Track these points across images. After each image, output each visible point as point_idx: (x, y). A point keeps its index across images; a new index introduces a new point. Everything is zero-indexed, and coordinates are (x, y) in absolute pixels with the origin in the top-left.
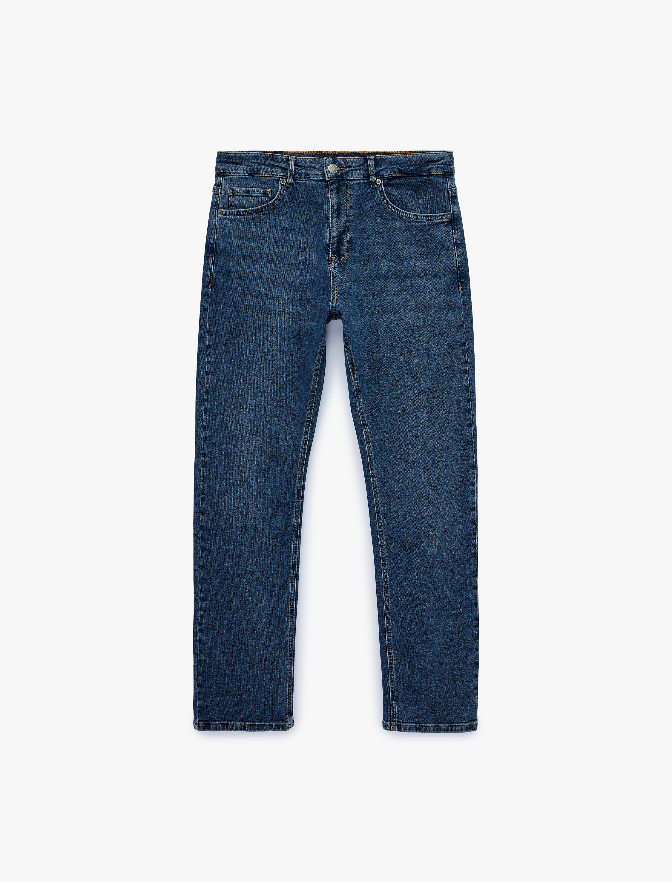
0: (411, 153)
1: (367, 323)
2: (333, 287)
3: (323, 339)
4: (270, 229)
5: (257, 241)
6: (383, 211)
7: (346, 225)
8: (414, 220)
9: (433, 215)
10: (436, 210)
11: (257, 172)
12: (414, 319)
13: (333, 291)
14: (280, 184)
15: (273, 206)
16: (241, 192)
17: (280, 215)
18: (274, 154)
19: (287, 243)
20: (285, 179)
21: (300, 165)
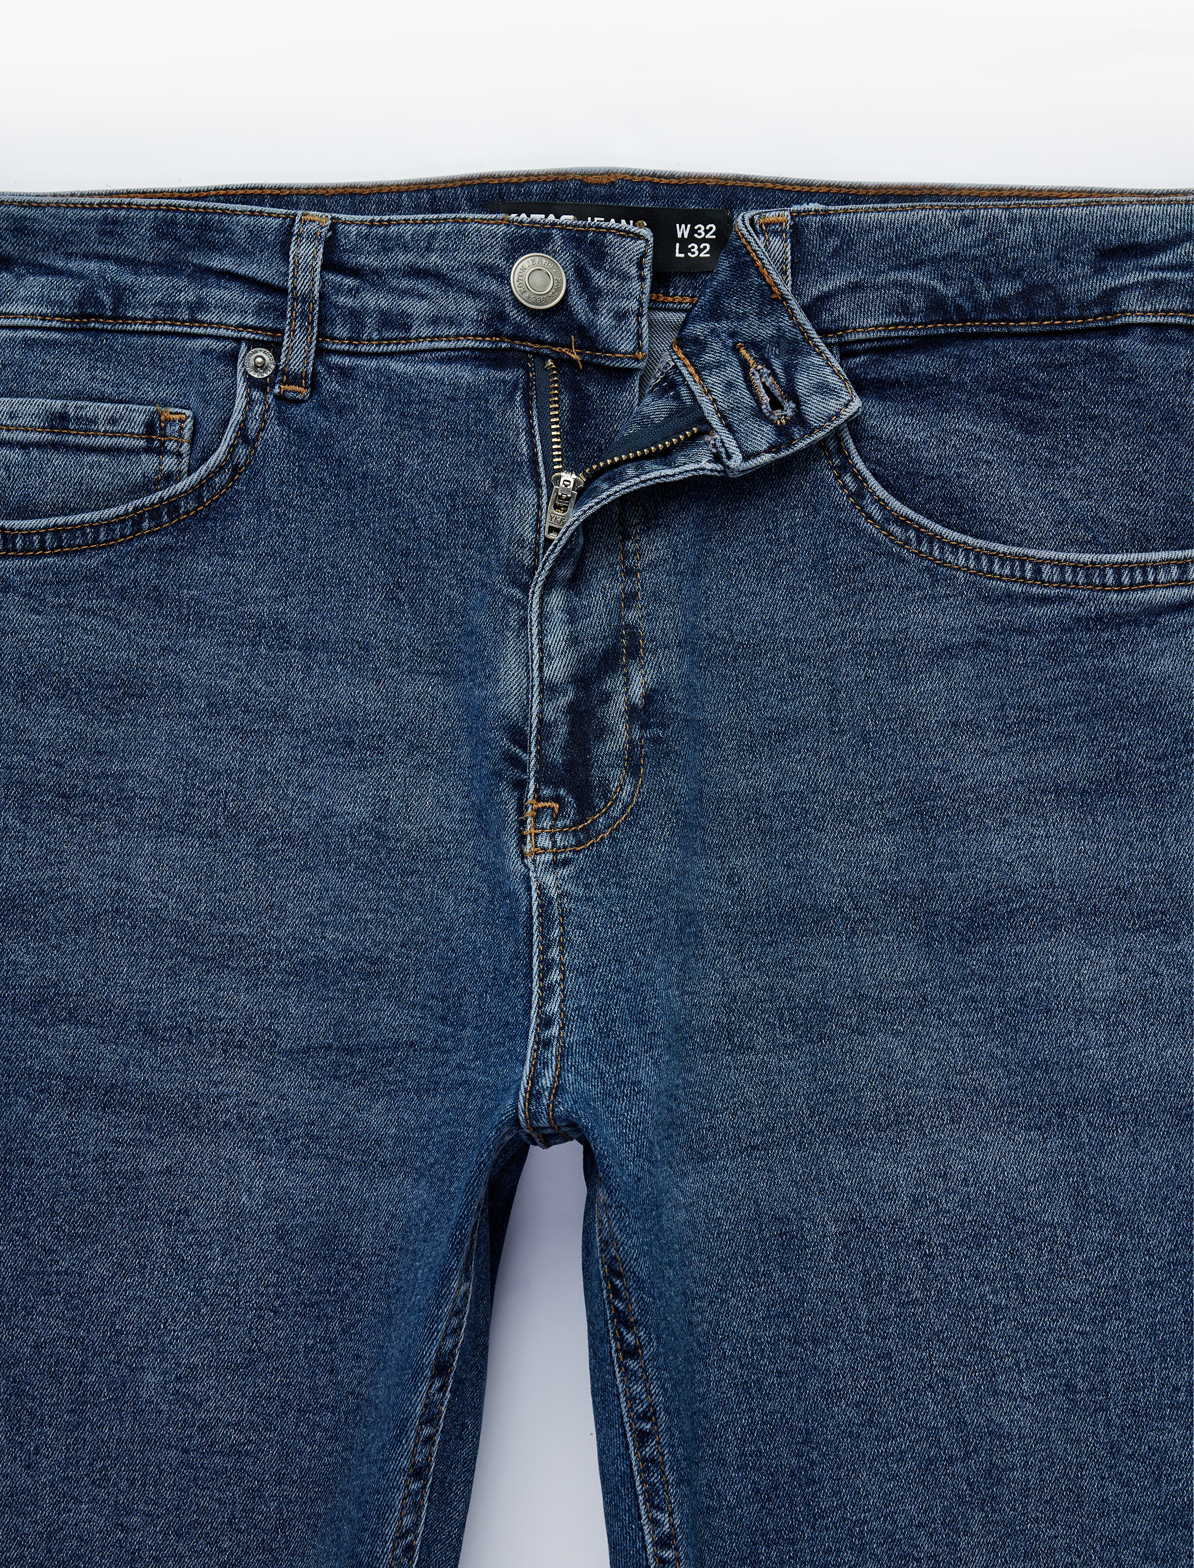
0: (1000, 198)
1: (733, 1191)
2: (541, 980)
4: (186, 636)
5: (108, 707)
6: (836, 540)
7: (620, 619)
8: (1015, 587)
9: (1132, 557)
10: (1150, 530)
11: (114, 310)
12: (1012, 1172)
13: (544, 1000)
14: (239, 375)
15: (201, 503)
16: (21, 422)
17: (240, 554)
18: (211, 205)
19: (278, 717)
20: (272, 347)
21: (356, 264)
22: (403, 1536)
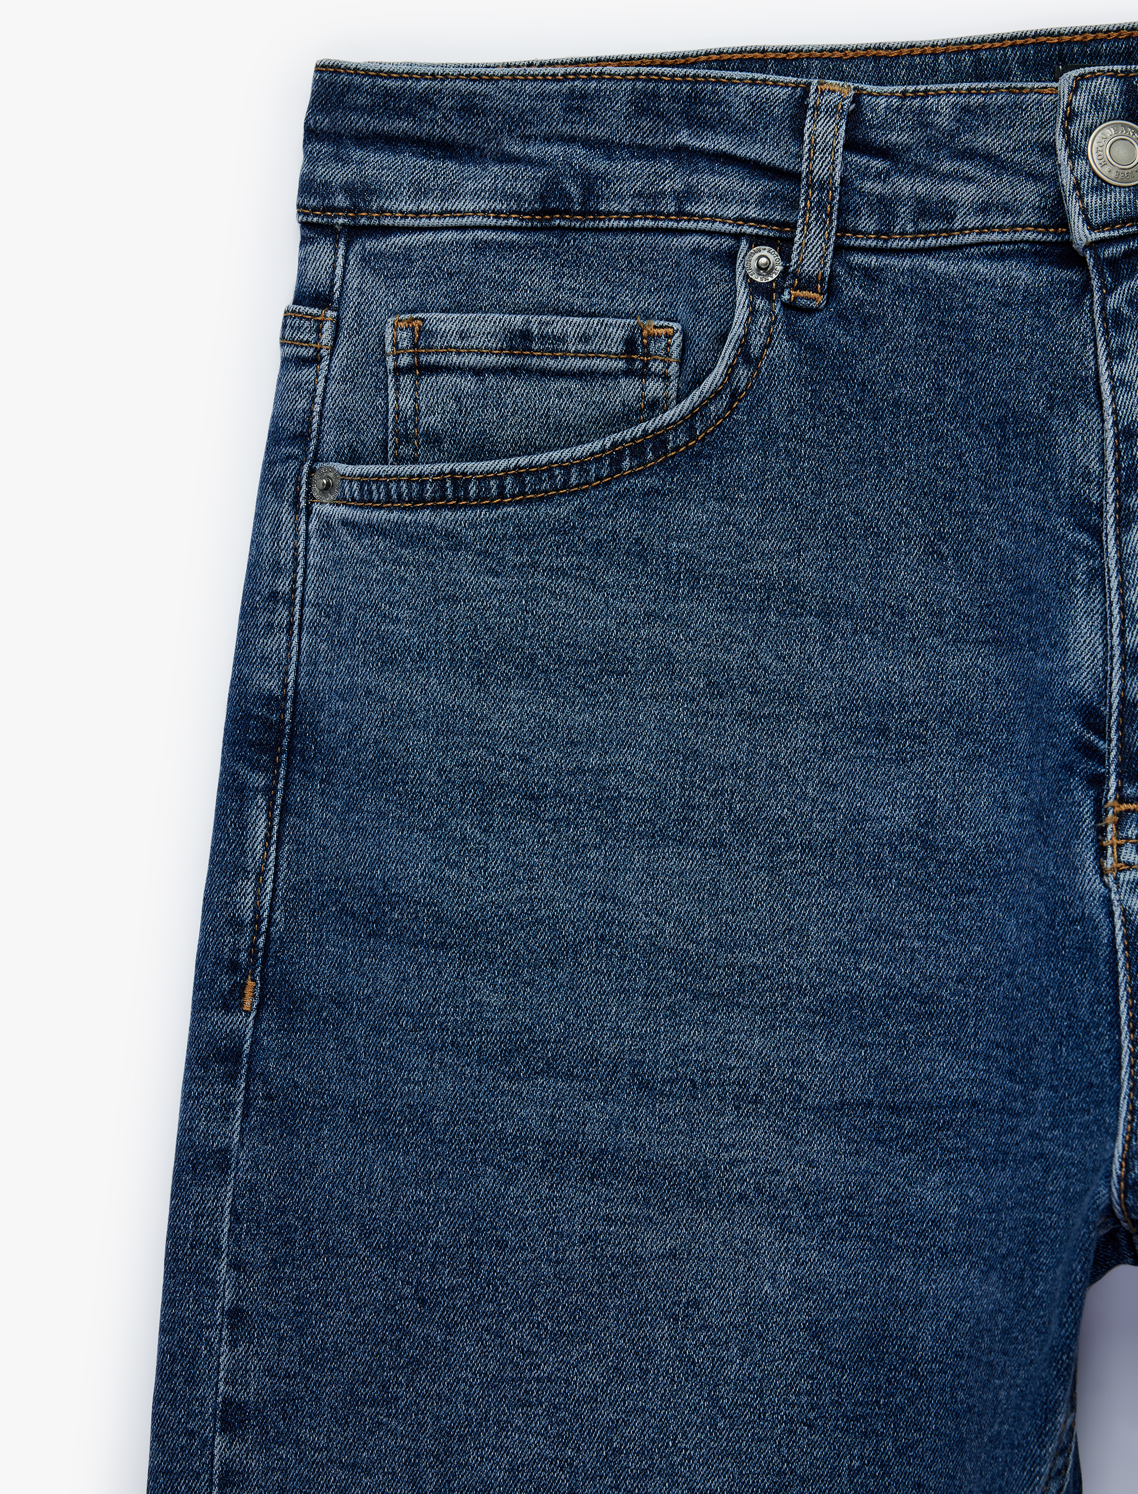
3: (1061, 1419)
4: (676, 600)
5: (582, 687)
11: (583, 204)
14: (739, 279)
15: (693, 437)
16: (474, 343)
18: (702, 72)
19: (792, 698)
20: (779, 245)
21: (886, 142)
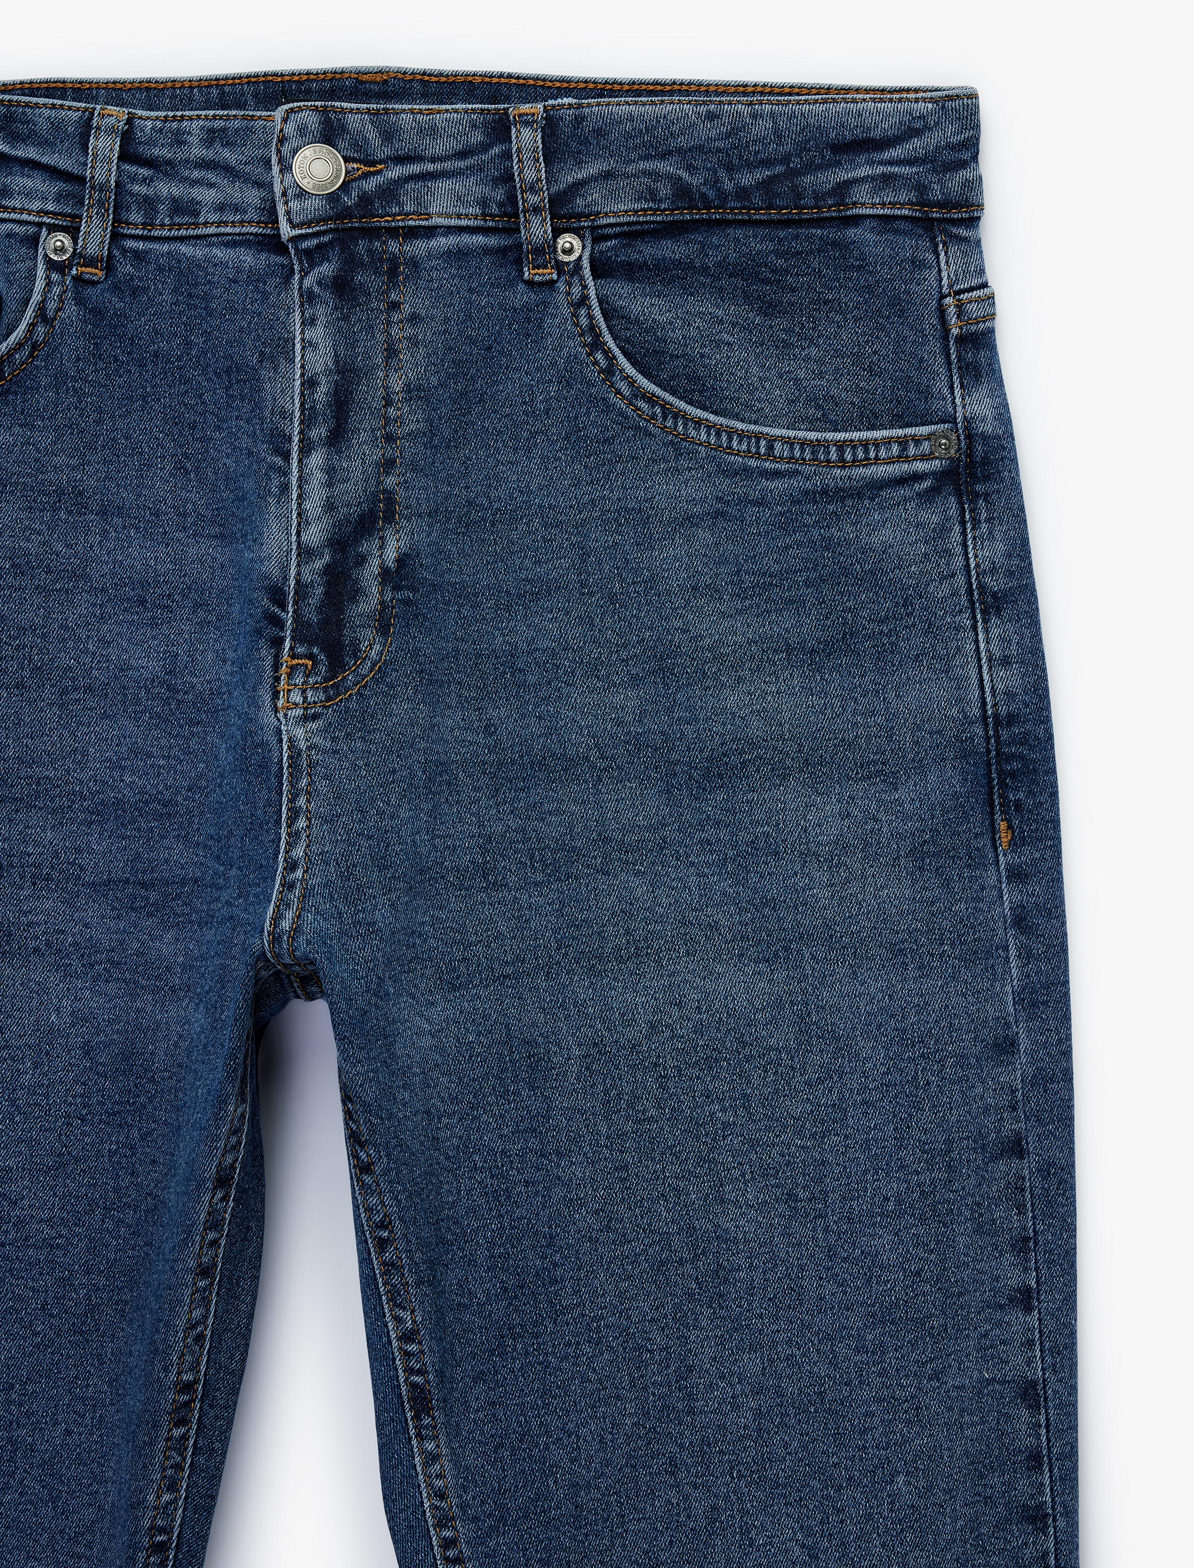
0: (745, 94)
1: (486, 1017)
2: (289, 827)
6: (588, 413)
7: (379, 483)
8: (753, 463)
9: (856, 435)
10: (878, 408)
12: (742, 1000)
13: (290, 845)
14: (40, 258)
15: (2, 377)
17: (39, 426)
18: (15, 98)
19: (78, 577)
20: (71, 232)
21: (151, 155)
22: (194, 1327)
